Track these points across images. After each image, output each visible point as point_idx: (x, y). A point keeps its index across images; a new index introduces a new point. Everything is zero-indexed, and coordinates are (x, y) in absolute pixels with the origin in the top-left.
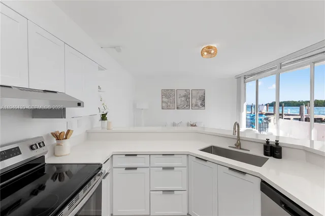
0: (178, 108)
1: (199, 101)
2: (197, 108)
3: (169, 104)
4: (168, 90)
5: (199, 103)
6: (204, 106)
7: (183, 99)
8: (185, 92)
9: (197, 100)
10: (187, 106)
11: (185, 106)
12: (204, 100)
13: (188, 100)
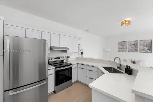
0: (129, 51)
1: (146, 47)
2: (144, 51)
3: (123, 49)
4: (122, 42)
5: (146, 48)
6: (151, 50)
7: (133, 46)
8: (135, 42)
9: (144, 46)
10: (136, 50)
11: (135, 50)
12: (151, 46)
13: (136, 47)
